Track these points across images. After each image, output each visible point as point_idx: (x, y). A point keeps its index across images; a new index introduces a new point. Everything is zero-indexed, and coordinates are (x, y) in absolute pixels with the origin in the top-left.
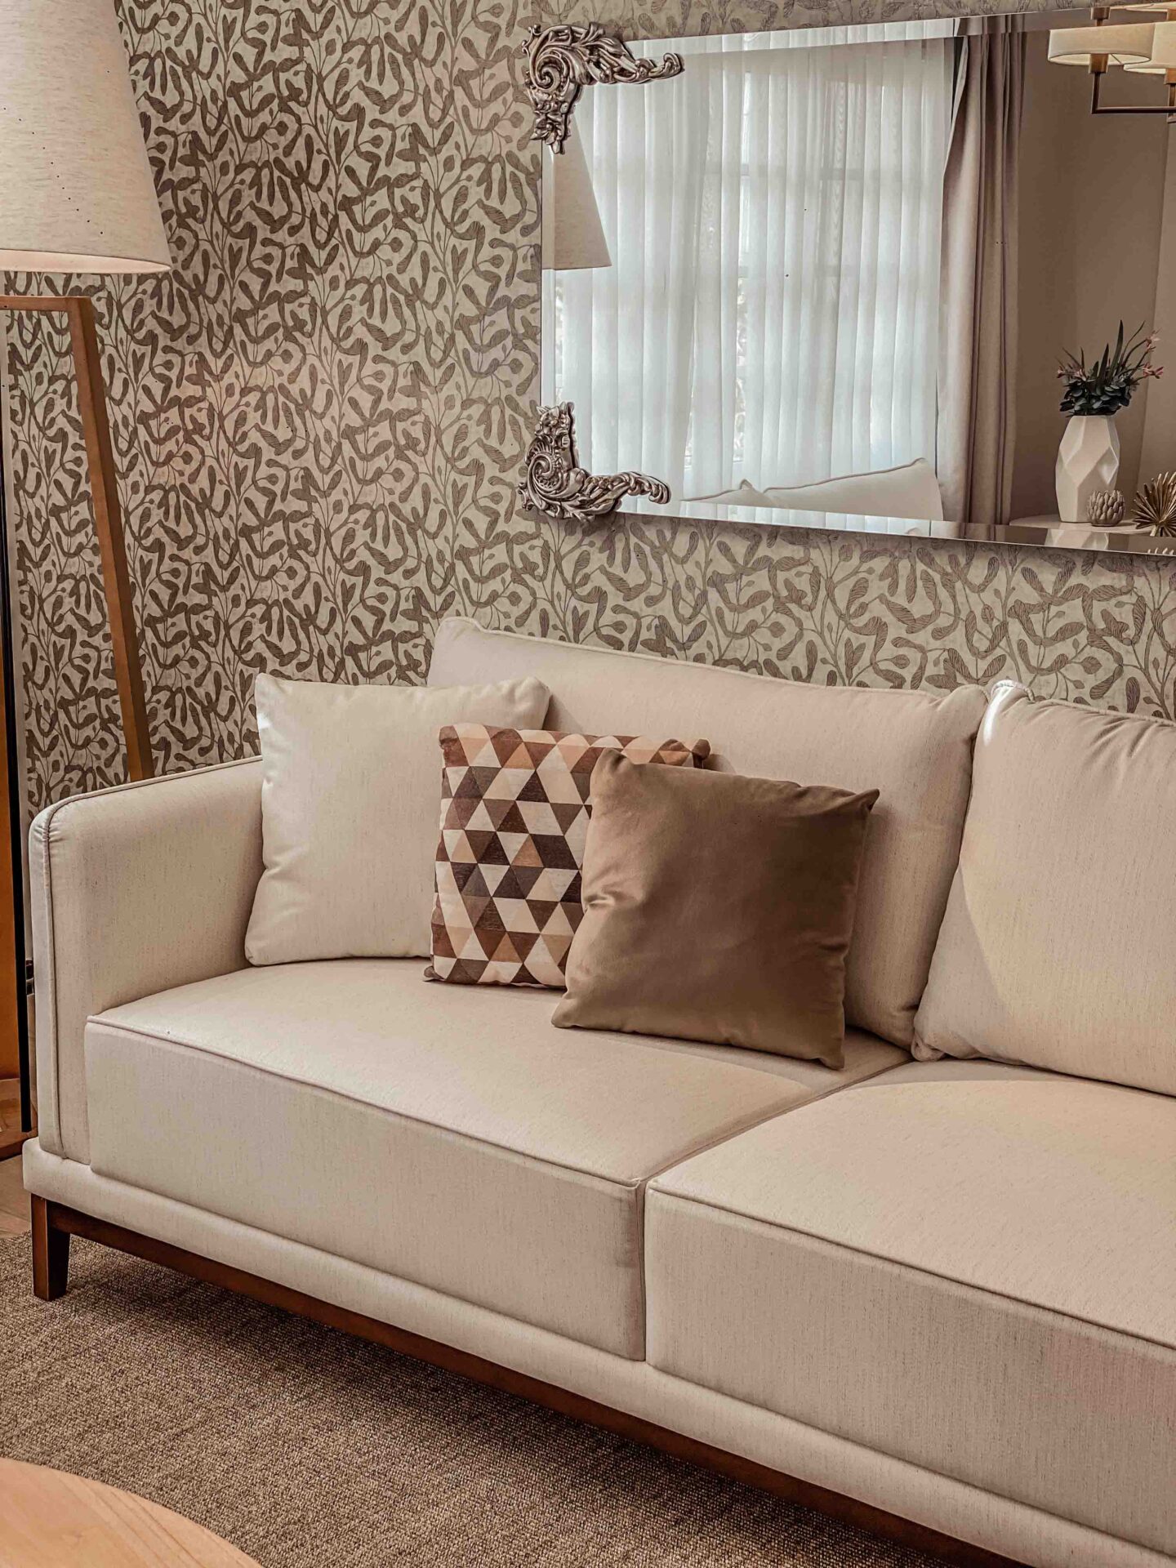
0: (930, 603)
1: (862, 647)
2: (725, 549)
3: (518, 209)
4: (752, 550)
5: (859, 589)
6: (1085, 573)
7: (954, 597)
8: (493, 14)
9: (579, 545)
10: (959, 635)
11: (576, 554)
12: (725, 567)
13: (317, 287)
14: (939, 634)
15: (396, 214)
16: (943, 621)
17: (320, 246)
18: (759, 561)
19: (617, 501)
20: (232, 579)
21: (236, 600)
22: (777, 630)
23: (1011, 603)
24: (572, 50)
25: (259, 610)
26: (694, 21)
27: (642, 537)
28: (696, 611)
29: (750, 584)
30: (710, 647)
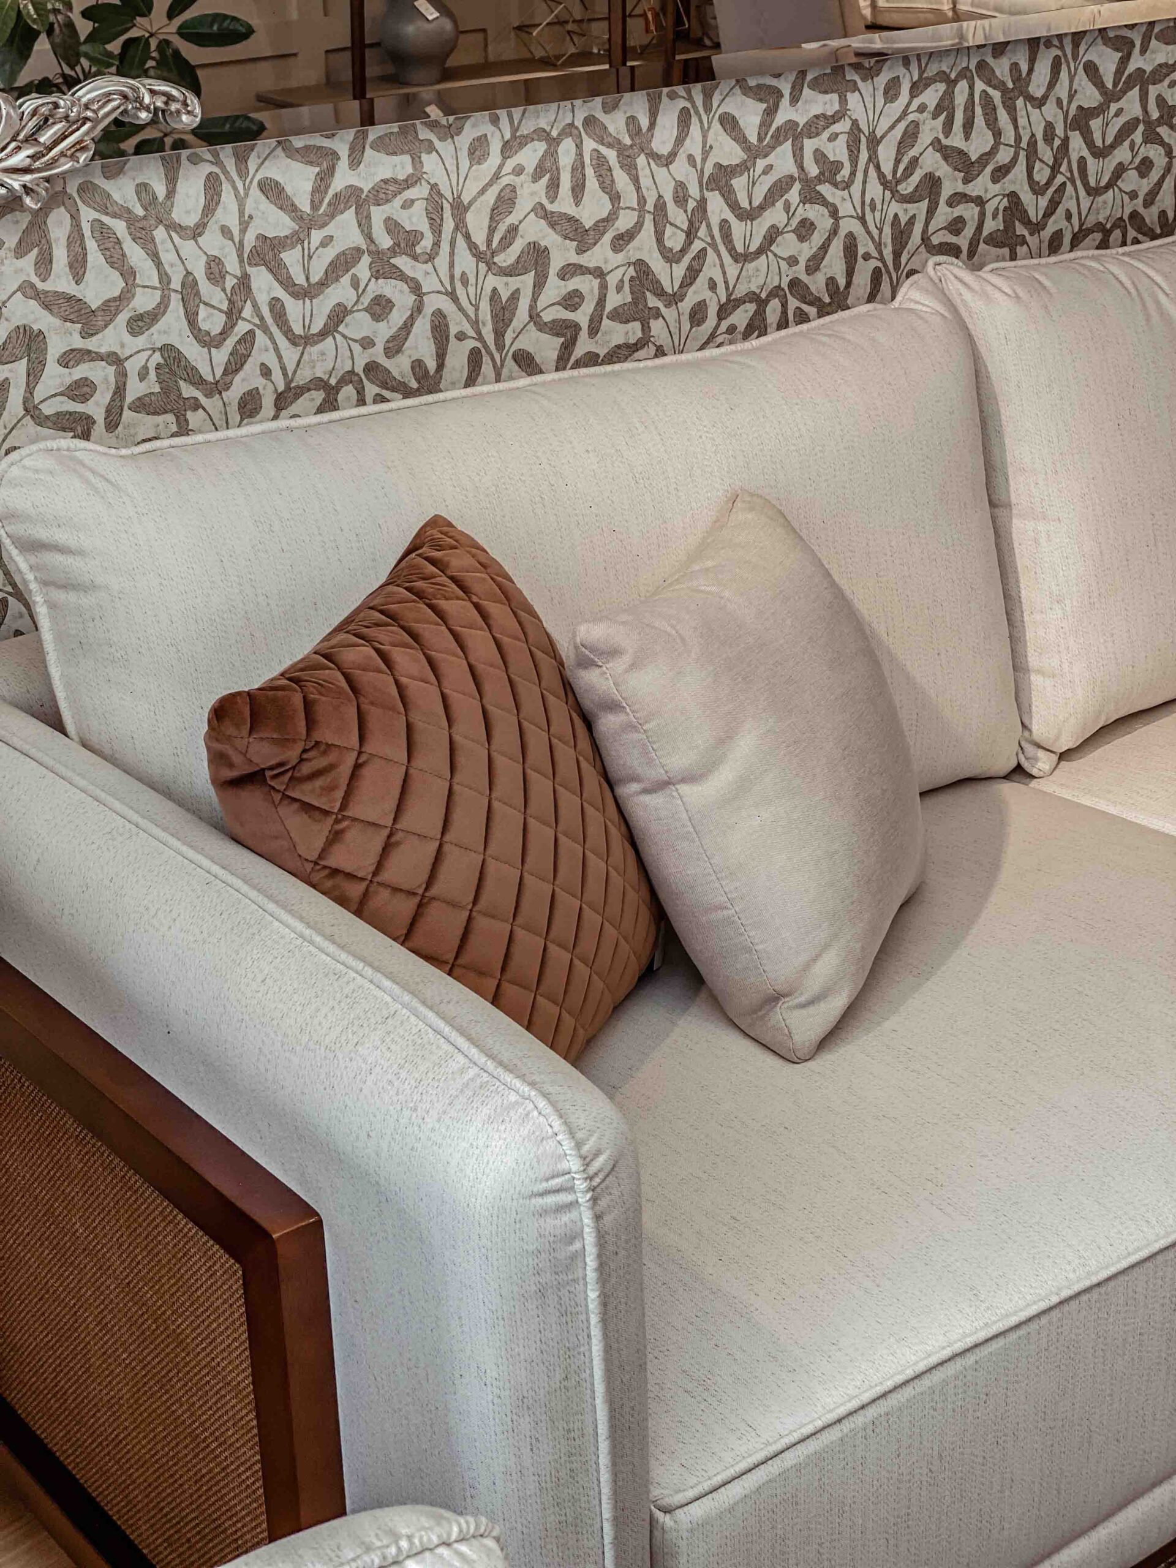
0: (605, 198)
1: (515, 296)
2: (273, 191)
4: (320, 181)
5: (503, 204)
6: (796, 101)
7: (636, 181)
10: (646, 236)
14: (620, 242)
16: (624, 221)
18: (336, 197)
22: (380, 308)
23: (708, 169)
27: (105, 205)
28: (233, 314)
29: (327, 241)
30: (266, 372)
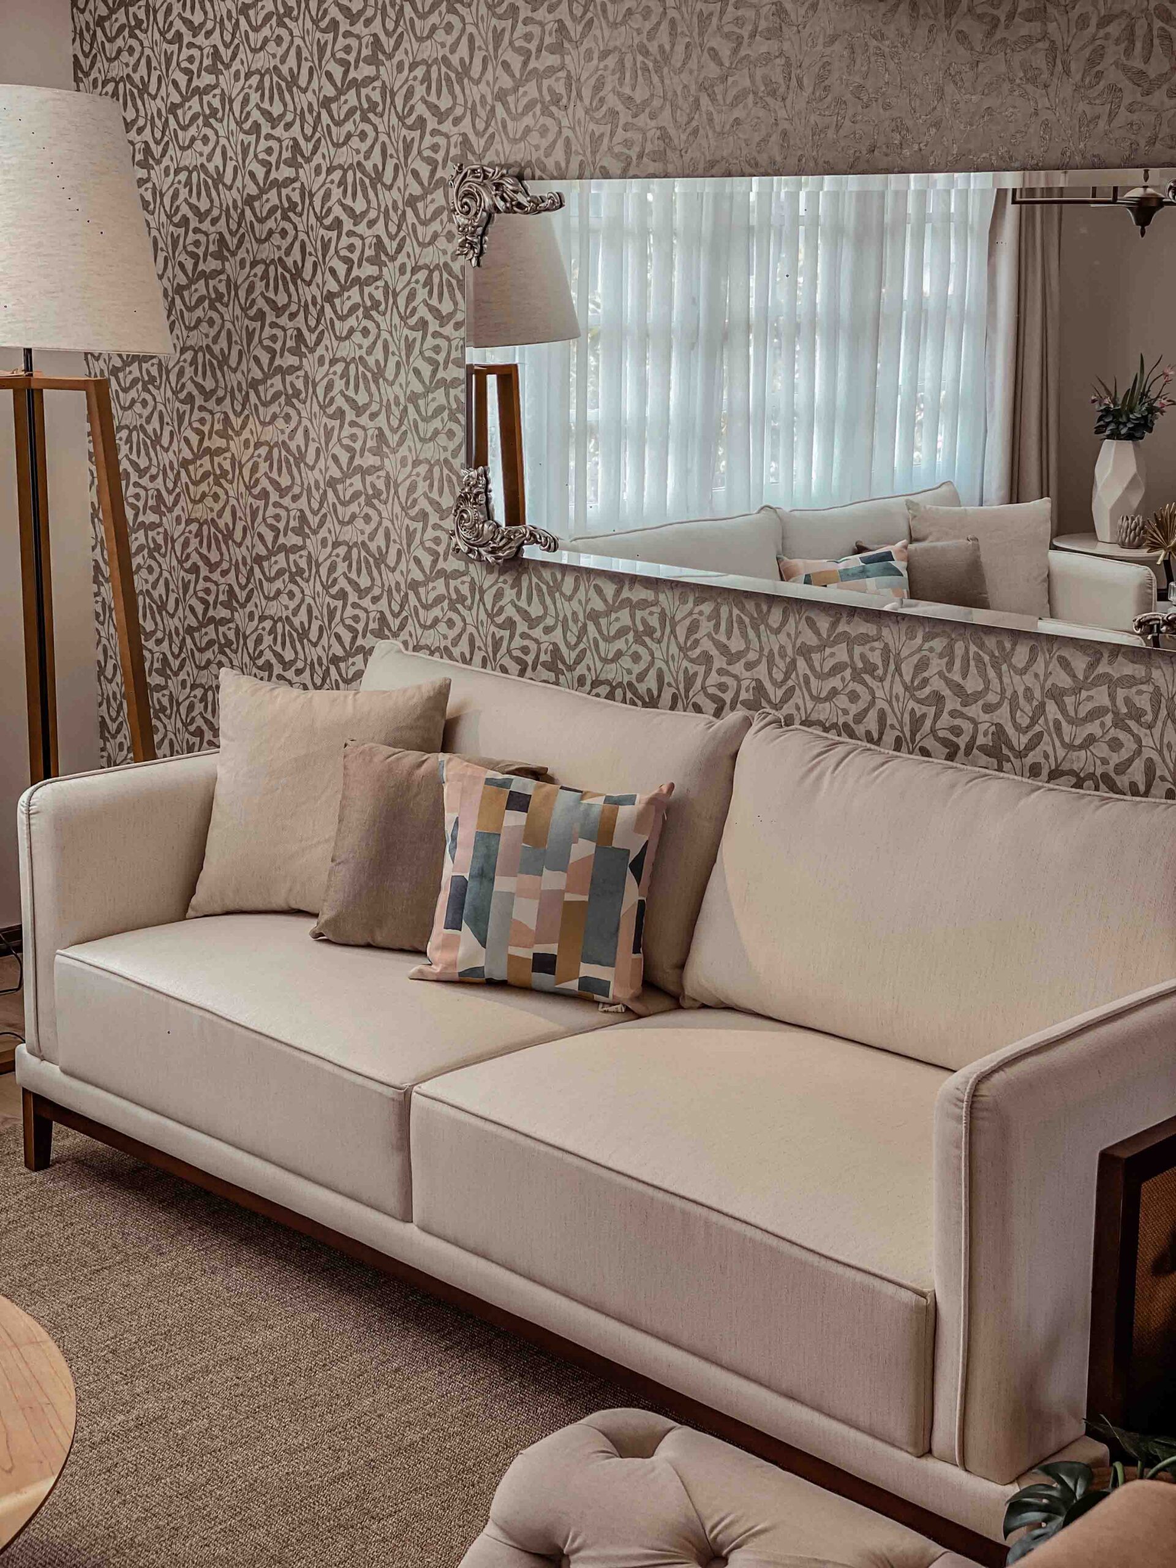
0: (742, 642)
1: (696, 674)
2: (599, 591)
3: (451, 308)
4: (618, 592)
5: (693, 628)
6: (848, 623)
7: (759, 637)
8: (433, 151)
9: (496, 582)
10: (763, 667)
11: (494, 590)
12: (598, 605)
13: (309, 363)
14: (749, 666)
15: (365, 308)
16: (752, 656)
17: (312, 331)
18: (622, 601)
19: (519, 548)
20: (249, 598)
21: (251, 616)
22: (636, 657)
23: (799, 642)
24: (484, 186)
25: (268, 624)
26: (574, 166)
27: (540, 578)
28: (579, 640)
29: (617, 619)
30: (589, 669)
